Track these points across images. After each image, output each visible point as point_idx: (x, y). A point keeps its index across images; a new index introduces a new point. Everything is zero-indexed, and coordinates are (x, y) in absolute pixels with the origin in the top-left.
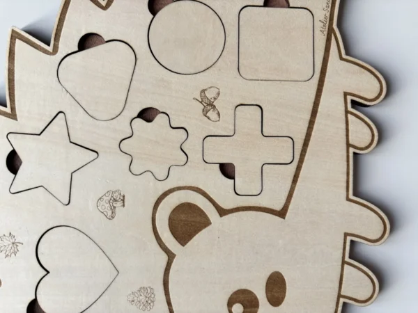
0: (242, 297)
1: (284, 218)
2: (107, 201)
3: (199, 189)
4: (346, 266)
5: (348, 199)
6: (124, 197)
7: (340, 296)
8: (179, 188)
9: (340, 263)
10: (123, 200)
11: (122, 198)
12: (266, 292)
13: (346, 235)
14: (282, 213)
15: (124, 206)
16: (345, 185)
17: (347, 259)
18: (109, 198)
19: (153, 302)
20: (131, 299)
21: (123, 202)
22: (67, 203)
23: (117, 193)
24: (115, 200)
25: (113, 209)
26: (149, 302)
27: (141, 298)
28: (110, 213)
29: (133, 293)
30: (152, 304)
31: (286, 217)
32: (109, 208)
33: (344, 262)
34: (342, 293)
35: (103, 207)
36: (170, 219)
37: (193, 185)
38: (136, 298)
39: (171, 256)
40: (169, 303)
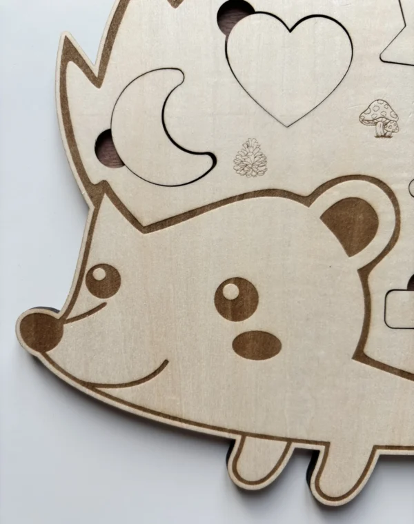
0: (248, 298)
1: (353, 358)
2: (384, 114)
3: (396, 241)
4: (284, 444)
5: (376, 448)
6: (389, 137)
7: (244, 435)
8: (398, 213)
9: (289, 436)
10: (384, 136)
11: (388, 134)
12: (253, 332)
13: (327, 444)
14: (360, 355)
15: (377, 136)
16: (396, 444)
17: (294, 445)
18: (388, 116)
19: (246, 174)
20: (251, 143)
21: (382, 136)
22: (383, 59)
23: (394, 128)
24: (385, 125)
25: (374, 122)
26: (246, 169)
27: (252, 157)
28: (368, 117)
29: (258, 147)
30: (242, 172)
31: (354, 361)
32: (374, 116)
33: (290, 441)
34: (248, 438)
35: (376, 109)
36: (358, 199)
37: (402, 233)
38: (251, 150)
39: (307, 200)
40: (242, 197)
